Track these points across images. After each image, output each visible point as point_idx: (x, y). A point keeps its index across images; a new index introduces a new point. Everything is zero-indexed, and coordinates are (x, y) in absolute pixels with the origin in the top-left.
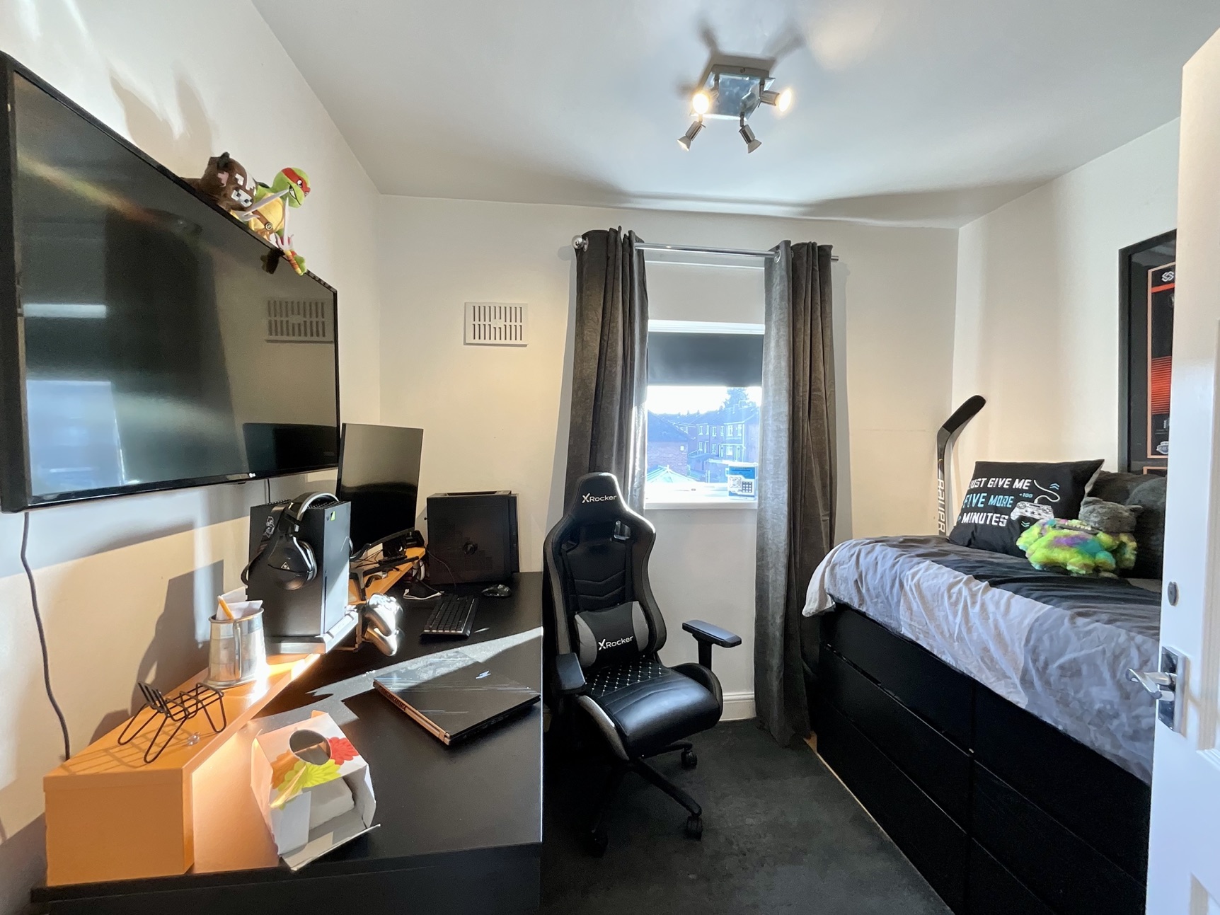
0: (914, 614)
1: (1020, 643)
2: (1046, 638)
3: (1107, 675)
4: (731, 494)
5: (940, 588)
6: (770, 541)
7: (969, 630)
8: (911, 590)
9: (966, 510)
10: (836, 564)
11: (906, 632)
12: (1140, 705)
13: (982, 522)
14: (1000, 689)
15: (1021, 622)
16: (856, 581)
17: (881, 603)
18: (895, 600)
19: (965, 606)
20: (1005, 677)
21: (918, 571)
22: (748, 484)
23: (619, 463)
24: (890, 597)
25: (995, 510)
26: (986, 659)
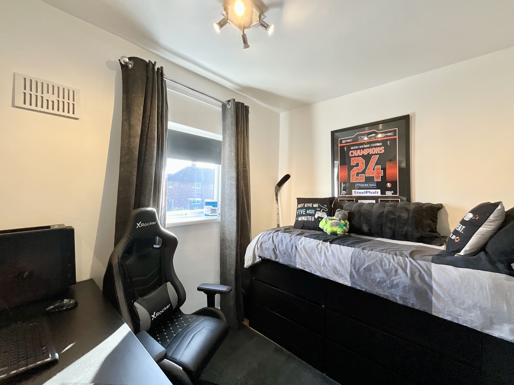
0: (302, 259)
1: (349, 263)
2: (357, 259)
3: (380, 269)
4: (206, 215)
5: (313, 247)
6: (227, 236)
7: (328, 261)
8: (301, 249)
9: (298, 216)
10: (263, 243)
11: (299, 266)
12: (392, 276)
13: (306, 220)
14: (341, 281)
15: (348, 255)
16: (274, 249)
17: (286, 256)
18: (294, 254)
19: (325, 253)
20: (342, 276)
21: (302, 241)
22: (215, 210)
23: (154, 201)
24: (291, 254)
25: (310, 215)
26: (335, 271)
